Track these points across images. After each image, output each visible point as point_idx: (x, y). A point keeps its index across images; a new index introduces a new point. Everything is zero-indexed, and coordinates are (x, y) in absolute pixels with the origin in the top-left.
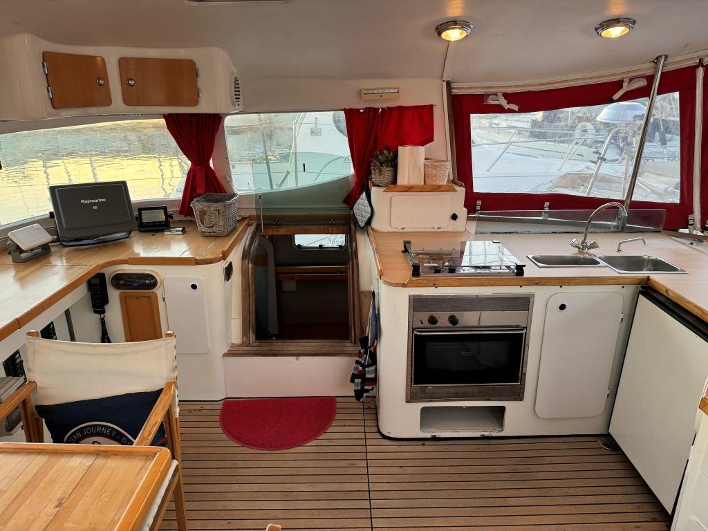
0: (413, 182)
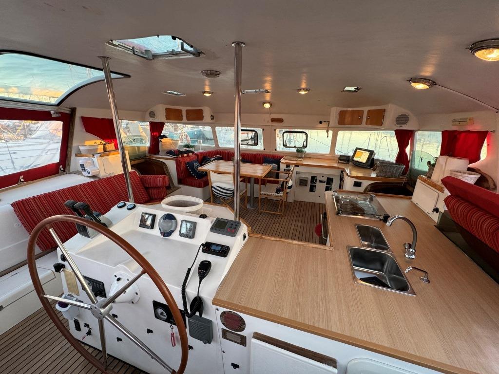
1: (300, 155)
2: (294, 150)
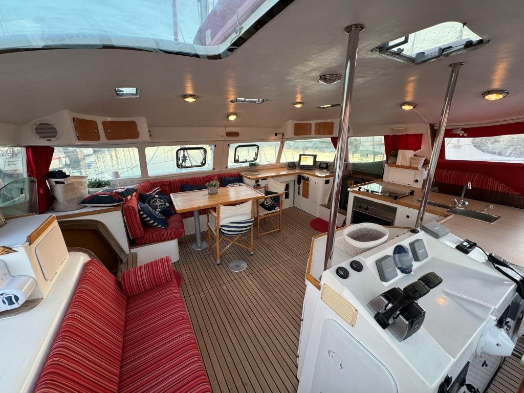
0: (403, 164)
1: (254, 168)
2: (247, 164)
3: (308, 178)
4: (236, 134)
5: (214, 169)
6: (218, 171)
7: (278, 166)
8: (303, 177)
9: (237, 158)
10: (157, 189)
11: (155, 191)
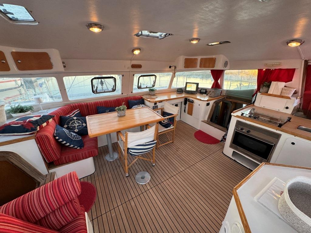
0: (275, 93)
1: (153, 93)
2: (147, 90)
3: (193, 101)
4: (139, 66)
5: (122, 94)
6: (125, 95)
7: (170, 91)
8: (189, 99)
9: (140, 85)
10: (76, 112)
11: (74, 113)
